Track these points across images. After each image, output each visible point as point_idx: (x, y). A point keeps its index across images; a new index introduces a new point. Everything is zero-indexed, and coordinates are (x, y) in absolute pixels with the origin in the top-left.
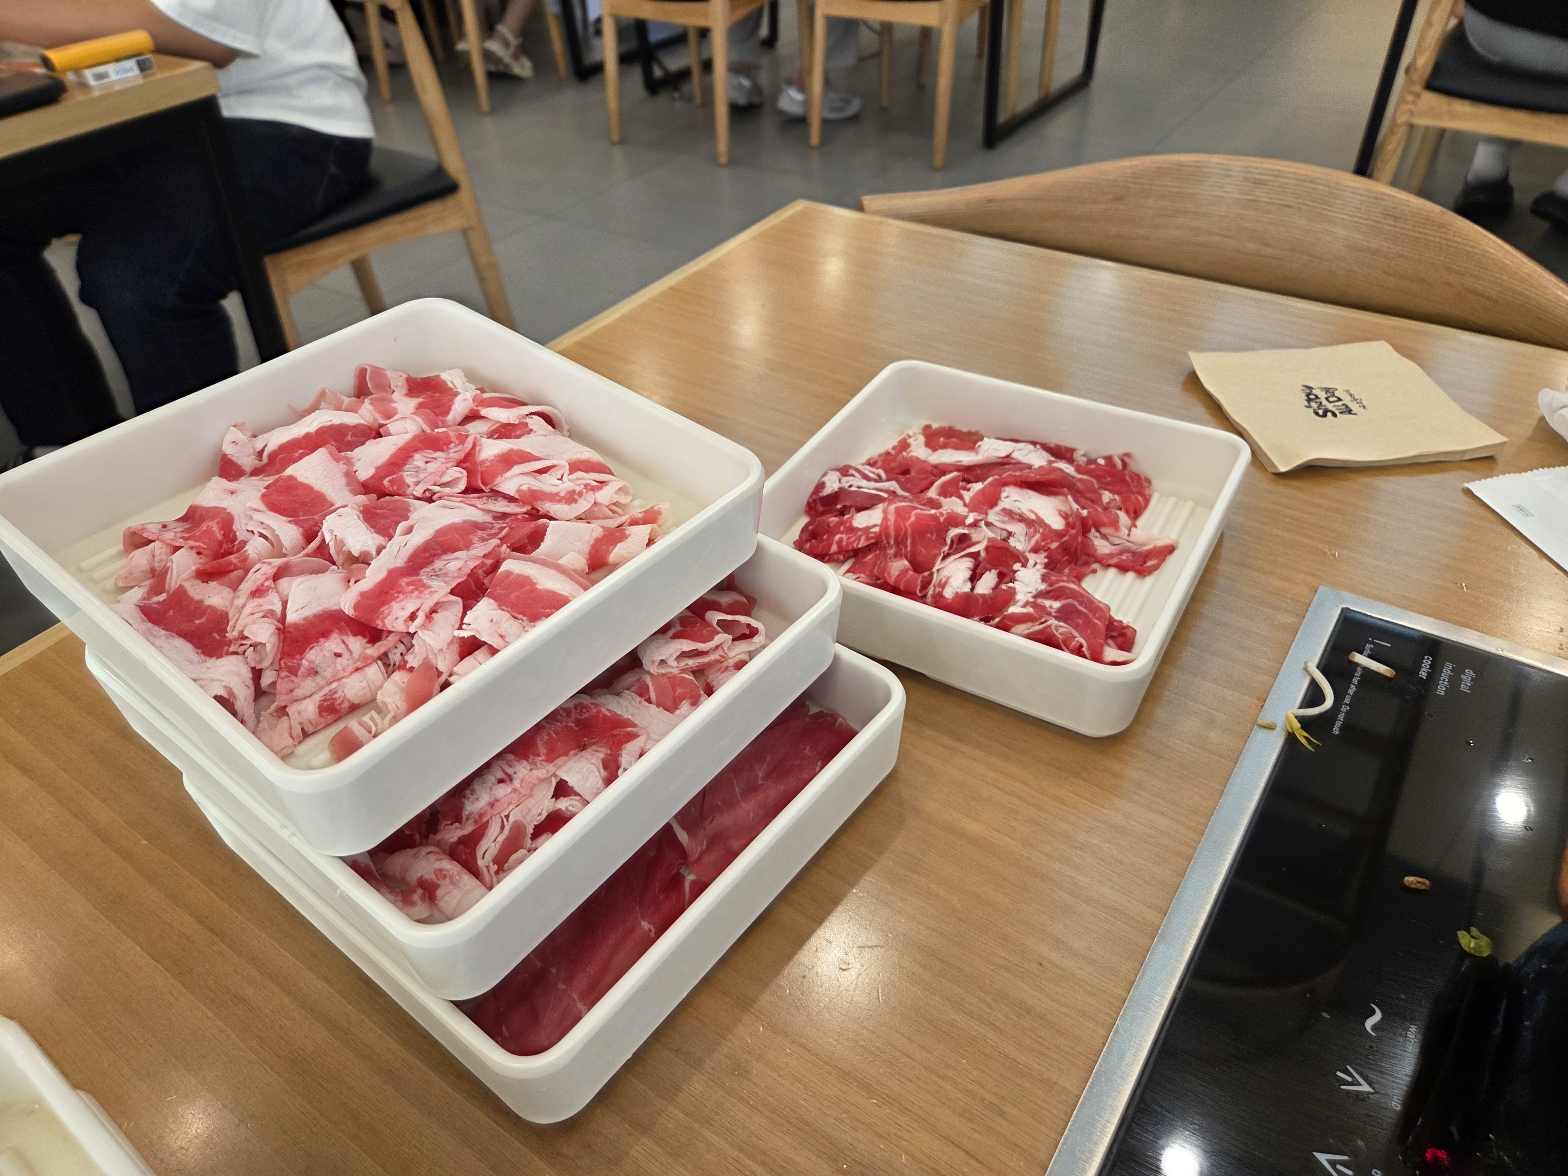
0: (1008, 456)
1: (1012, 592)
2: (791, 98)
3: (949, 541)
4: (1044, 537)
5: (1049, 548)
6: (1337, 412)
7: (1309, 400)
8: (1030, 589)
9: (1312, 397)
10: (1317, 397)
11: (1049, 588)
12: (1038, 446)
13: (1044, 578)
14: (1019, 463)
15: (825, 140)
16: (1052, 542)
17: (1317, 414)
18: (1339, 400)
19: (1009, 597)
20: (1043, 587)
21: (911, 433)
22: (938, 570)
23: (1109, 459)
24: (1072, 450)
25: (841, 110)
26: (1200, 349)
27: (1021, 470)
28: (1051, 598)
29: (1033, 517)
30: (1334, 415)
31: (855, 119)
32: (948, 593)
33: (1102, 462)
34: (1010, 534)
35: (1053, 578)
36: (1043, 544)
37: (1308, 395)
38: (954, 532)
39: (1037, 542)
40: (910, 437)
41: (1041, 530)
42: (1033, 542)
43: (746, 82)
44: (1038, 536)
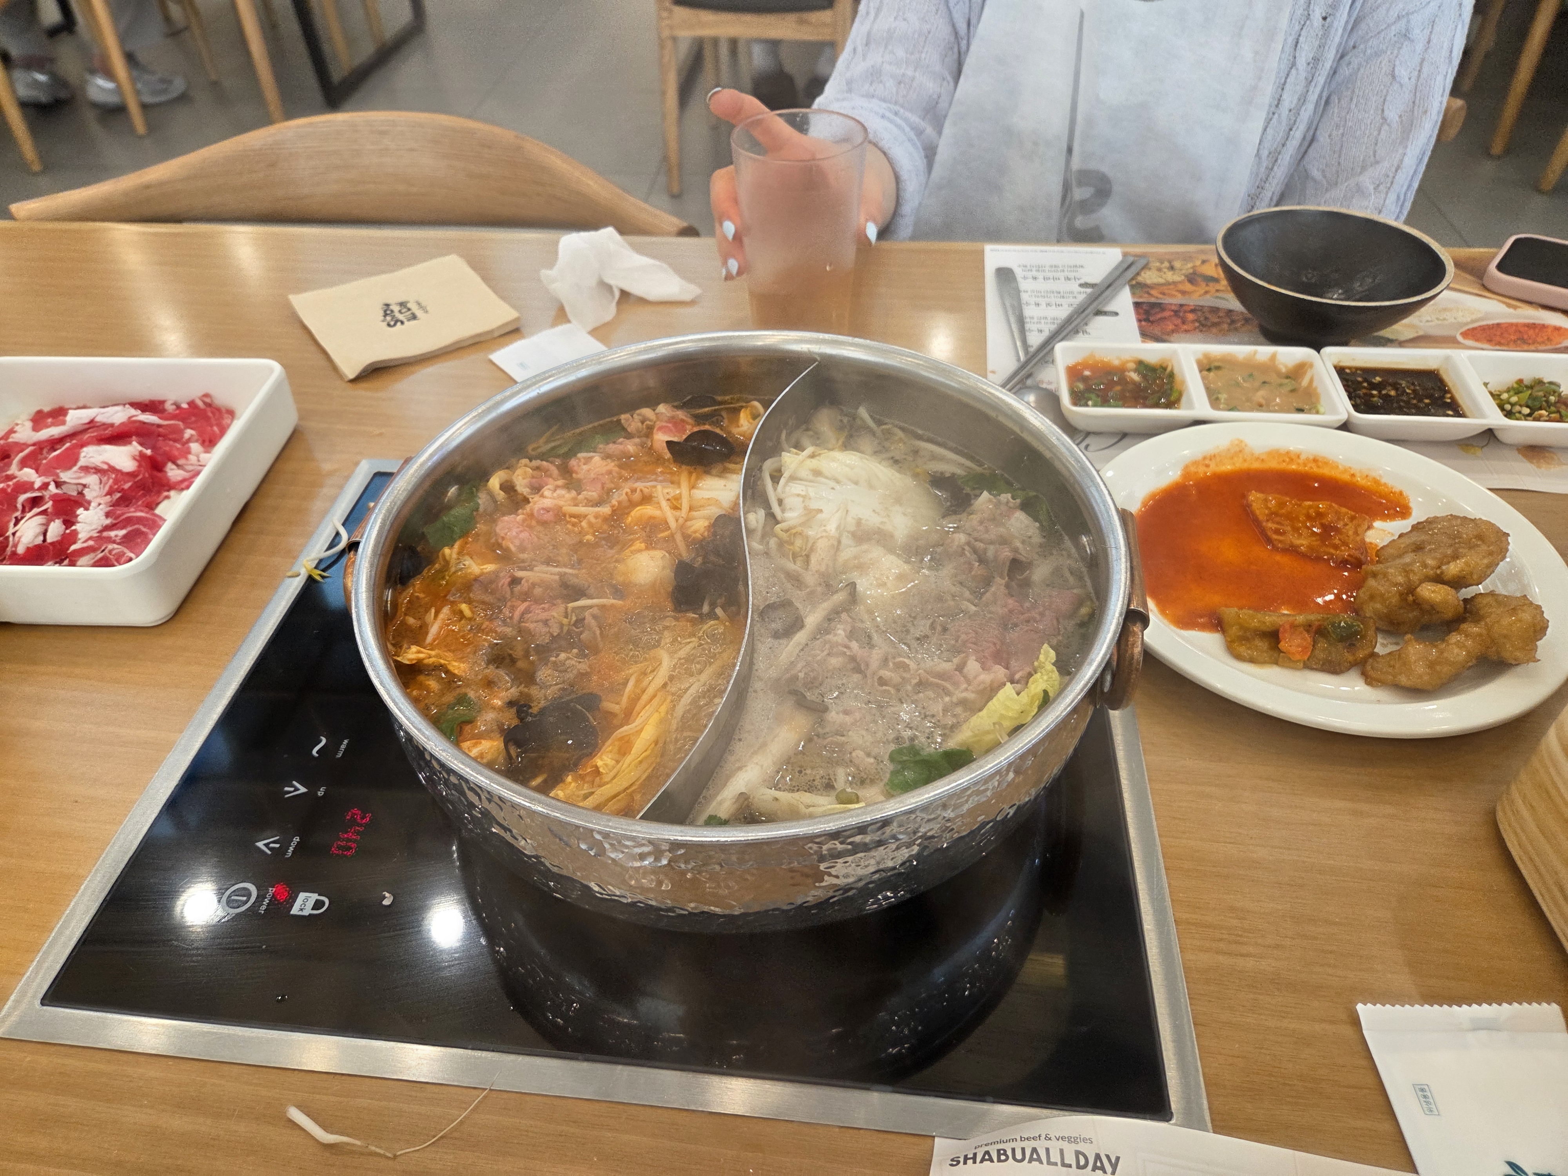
0: (92, 421)
1: (75, 533)
2: (99, 87)
3: (19, 506)
4: (116, 481)
5: (123, 489)
6: (405, 320)
7: (386, 315)
8: (93, 527)
9: (388, 312)
10: (392, 311)
11: (115, 522)
12: (127, 406)
13: (107, 515)
14: (104, 424)
15: (152, 128)
16: (125, 483)
17: (389, 325)
18: (409, 309)
19: (72, 537)
20: (108, 521)
21: (19, 422)
22: (14, 534)
23: (192, 404)
24: (162, 402)
25: (164, 91)
26: (299, 290)
27: (105, 429)
28: (117, 529)
29: (105, 467)
30: (402, 323)
31: (183, 98)
32: (21, 550)
33: (185, 406)
34: (85, 486)
35: (119, 512)
36: (116, 487)
37: (385, 311)
38: (22, 498)
39: (111, 487)
40: (17, 424)
41: (114, 476)
42: (107, 488)
43: (41, 78)
44: (111, 481)
